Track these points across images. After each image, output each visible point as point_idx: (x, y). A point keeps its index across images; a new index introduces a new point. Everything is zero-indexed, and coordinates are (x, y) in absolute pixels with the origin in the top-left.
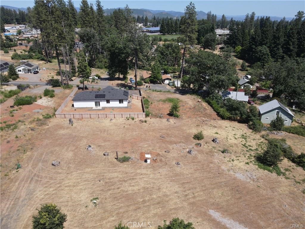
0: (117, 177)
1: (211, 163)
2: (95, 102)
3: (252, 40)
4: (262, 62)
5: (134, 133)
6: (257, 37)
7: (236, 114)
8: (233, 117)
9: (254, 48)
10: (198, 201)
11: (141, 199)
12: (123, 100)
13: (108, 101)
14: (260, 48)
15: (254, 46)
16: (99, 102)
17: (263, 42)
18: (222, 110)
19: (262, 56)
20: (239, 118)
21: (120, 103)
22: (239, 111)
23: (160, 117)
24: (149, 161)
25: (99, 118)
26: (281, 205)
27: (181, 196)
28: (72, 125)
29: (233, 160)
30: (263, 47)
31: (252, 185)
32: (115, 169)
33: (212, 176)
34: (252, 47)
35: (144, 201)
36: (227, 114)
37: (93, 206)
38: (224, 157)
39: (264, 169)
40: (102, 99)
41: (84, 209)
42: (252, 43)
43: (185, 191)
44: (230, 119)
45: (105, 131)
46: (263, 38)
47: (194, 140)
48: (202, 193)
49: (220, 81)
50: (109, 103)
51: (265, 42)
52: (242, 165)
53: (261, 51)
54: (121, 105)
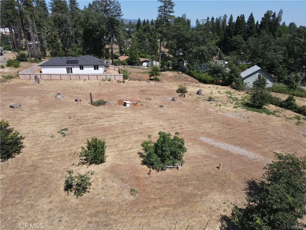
0: (92, 116)
1: (197, 107)
2: (67, 68)
3: (226, 32)
4: (238, 51)
5: (111, 89)
6: (231, 29)
7: (219, 77)
8: (216, 80)
9: (229, 40)
10: (187, 131)
11: (120, 130)
12: (99, 66)
13: (82, 68)
14: (234, 38)
15: (229, 38)
16: (71, 68)
17: (237, 32)
18: (204, 76)
19: (237, 45)
20: (221, 81)
21: (95, 69)
22: (221, 73)
23: (140, 80)
24: (128, 105)
25: (71, 79)
26: (276, 133)
27: (166, 128)
28: (39, 83)
29: (220, 105)
30: (237, 36)
31: (242, 121)
32: (88, 110)
33: (199, 115)
34: (227, 39)
35: (124, 132)
36: (210, 78)
37: (61, 136)
38: (211, 104)
39: (254, 111)
40: (74, 64)
41: (49, 139)
42: (226, 34)
43: (171, 125)
44: (212, 82)
45: (77, 88)
46: (237, 29)
47: (177, 94)
48: (190, 126)
49: (200, 52)
50: (83, 69)
51: (239, 32)
52: (230, 108)
53: (235, 40)
54: (96, 72)
